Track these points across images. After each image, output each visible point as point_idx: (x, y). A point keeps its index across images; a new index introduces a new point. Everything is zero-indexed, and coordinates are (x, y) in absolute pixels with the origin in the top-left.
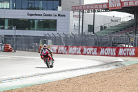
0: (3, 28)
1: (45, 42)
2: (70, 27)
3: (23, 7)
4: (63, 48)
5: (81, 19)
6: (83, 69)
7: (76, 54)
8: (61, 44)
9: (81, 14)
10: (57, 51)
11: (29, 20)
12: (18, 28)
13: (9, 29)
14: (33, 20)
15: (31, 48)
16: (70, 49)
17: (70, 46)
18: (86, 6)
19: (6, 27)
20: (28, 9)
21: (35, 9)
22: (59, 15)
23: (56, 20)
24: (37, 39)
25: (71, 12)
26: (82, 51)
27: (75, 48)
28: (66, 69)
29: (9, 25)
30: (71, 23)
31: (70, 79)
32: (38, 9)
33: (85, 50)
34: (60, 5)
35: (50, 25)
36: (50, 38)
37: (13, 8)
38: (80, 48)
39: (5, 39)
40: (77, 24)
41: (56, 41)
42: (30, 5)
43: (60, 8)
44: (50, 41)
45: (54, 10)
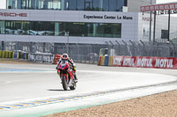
0: (53, 34)
1: (106, 52)
2: (139, 33)
3: (78, 8)
4: (129, 59)
5: (153, 23)
6: (155, 85)
7: (146, 67)
8: (127, 54)
9: (153, 15)
10: (122, 63)
11: (86, 23)
12: (72, 34)
13: (60, 35)
14: (91, 24)
15: (89, 59)
16: (139, 61)
17: (138, 57)
18: (159, 5)
19: (57, 33)
20: (85, 10)
21: (93, 9)
22: (124, 18)
23: (120, 24)
24: (96, 48)
25: (140, 14)
26: (154, 63)
27: (144, 60)
28: (133, 86)
29: (60, 31)
30: (140, 28)
31: (139, 98)
32: (98, 10)
33: (158, 62)
34: (126, 5)
35: (112, 30)
36: (113, 47)
37: (65, 9)
38: (151, 60)
39: (56, 48)
40: (147, 29)
41: (121, 50)
42: (87, 5)
43: (125, 9)
44: (112, 51)
45: (117, 11)
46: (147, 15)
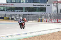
0: (23, 11)
1: (41, 17)
2: (52, 11)
3: (31, 2)
4: (49, 20)
5: (57, 7)
6: (58, 29)
7: (55, 22)
8: (48, 18)
9: (57, 5)
11: (34, 8)
12: (29, 11)
13: (25, 12)
14: (36, 8)
15: (35, 20)
16: (52, 20)
18: (59, 1)
20: (33, 3)
21: (36, 3)
22: (47, 5)
23: (46, 8)
24: (38, 16)
25: (53, 4)
26: (57, 21)
27: (54, 20)
29: (25, 10)
31: (52, 33)
32: (38, 3)
35: (43, 10)
37: (27, 3)
39: (24, 16)
40: (55, 9)
42: (34, 1)
43: (47, 2)
44: (43, 17)
46: (55, 5)
